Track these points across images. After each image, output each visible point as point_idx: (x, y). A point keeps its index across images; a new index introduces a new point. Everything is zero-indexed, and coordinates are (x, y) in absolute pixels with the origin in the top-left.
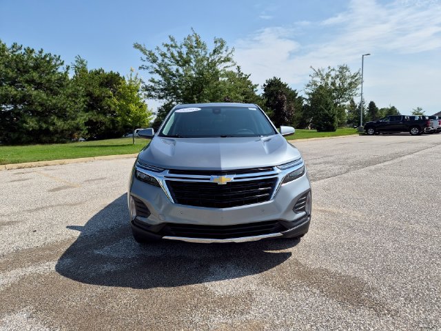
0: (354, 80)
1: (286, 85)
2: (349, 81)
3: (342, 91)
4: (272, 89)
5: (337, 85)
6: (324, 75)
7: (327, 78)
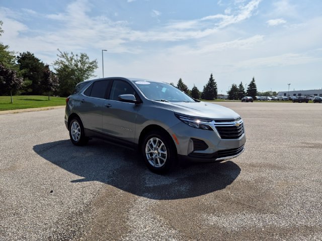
0: (91, 66)
1: (39, 60)
2: (87, 65)
3: (83, 72)
4: (27, 61)
5: (79, 67)
6: (69, 58)
7: (71, 60)
